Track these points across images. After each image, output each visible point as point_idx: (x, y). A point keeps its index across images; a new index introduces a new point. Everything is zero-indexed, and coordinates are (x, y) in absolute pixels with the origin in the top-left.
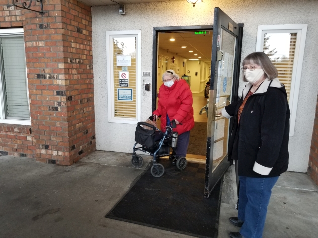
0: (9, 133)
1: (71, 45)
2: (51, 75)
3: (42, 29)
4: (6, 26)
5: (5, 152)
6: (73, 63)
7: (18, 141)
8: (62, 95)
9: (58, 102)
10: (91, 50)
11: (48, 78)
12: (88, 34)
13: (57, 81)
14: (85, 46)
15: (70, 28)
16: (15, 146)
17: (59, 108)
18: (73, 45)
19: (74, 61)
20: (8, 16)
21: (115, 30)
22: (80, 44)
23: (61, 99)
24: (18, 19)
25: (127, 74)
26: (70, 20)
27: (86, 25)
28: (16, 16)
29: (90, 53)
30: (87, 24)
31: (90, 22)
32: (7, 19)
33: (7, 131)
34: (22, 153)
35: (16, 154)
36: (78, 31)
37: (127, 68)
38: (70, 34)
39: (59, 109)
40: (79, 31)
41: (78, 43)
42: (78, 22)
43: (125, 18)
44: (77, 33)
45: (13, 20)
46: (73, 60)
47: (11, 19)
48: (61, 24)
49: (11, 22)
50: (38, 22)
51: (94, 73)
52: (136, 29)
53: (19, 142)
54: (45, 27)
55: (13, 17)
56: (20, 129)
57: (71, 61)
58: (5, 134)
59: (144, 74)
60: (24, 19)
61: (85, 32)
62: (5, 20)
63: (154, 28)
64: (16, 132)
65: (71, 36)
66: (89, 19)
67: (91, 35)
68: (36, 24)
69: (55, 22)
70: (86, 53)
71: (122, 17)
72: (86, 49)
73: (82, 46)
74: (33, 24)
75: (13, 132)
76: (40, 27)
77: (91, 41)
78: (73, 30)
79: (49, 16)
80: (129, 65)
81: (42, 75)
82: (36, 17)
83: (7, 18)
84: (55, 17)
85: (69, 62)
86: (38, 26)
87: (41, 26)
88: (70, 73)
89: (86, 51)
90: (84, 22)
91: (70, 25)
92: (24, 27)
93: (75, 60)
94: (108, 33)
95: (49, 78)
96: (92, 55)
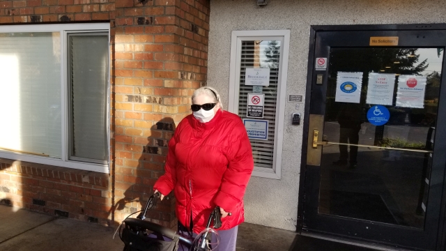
0: (73, 184)
1: (183, 51)
2: (150, 97)
3: (143, 26)
4: (84, 19)
5: (64, 213)
6: (184, 79)
7: (87, 196)
8: (167, 129)
9: (159, 141)
10: (206, 59)
11: (145, 101)
12: (204, 35)
13: (161, 106)
14: (199, 52)
15: (184, 24)
16: (81, 204)
17: (160, 149)
18: (186, 51)
19: (185, 77)
20: (88, 5)
21: (246, 29)
22: (194, 49)
23: (164, 136)
24: (103, 8)
25: (262, 97)
26: (185, 12)
27: (202, 20)
28: (100, 4)
29: (204, 63)
30: (204, 19)
31: (208, 16)
32: (86, 9)
33: (71, 179)
34: (91, 216)
35: (81, 217)
36: (192, 30)
37: (261, 88)
38: (183, 34)
39: (160, 151)
40: (194, 29)
41: (192, 48)
42: (194, 16)
43: (264, 10)
44: (192, 33)
45: (95, 10)
46: (185, 74)
47: (92, 8)
48: (174, 17)
49: (91, 13)
50: (137, 14)
52: (282, 28)
53: (87, 198)
54: (147, 23)
55: (96, 6)
56: (91, 178)
58: (66, 184)
59: (291, 98)
60: (113, 8)
61: (200, 31)
62: (82, 10)
63: (313, 27)
64: (85, 183)
65: (184, 37)
66: (206, 12)
67: (207, 37)
68: (133, 17)
69: (165, 15)
70: (200, 64)
71: (260, 9)
72: (201, 58)
73: (196, 53)
74: (128, 17)
75: (80, 182)
76: (138, 22)
77: (206, 45)
78: (188, 28)
79: (154, 6)
80: (267, 83)
81: (137, 97)
82: (134, 7)
83: (85, 7)
84: (165, 6)
85: (180, 77)
86: (136, 20)
87: (141, 21)
88: (180, 94)
89: (200, 60)
90: (201, 15)
91: (185, 20)
92: (112, 21)
93: (187, 75)
94: (235, 34)
95: (148, 101)
96: (207, 67)
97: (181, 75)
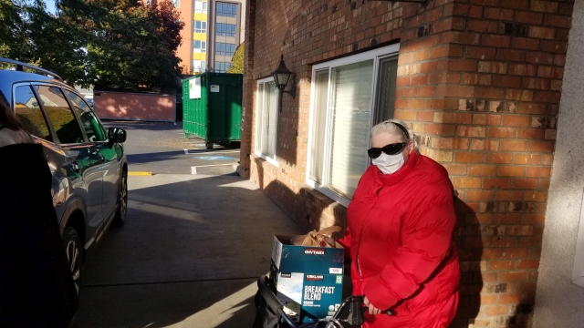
1: (476, 67)
3: (422, 38)
4: (386, 40)
6: (477, 110)
10: (558, 77)
12: (551, 37)
13: (428, 150)
14: (530, 67)
15: (479, 26)
18: (485, 66)
19: (481, 107)
20: (390, 21)
27: (545, 13)
28: (399, 18)
29: (549, 84)
30: (552, 10)
36: (509, 32)
38: (477, 41)
40: (515, 30)
41: (503, 62)
42: (516, 10)
44: (507, 38)
46: (478, 102)
47: (393, 25)
48: (451, 20)
49: (392, 31)
50: (418, 23)
51: (558, 138)
54: (426, 33)
55: (396, 21)
57: (469, 105)
61: (536, 32)
62: (386, 29)
65: (480, 45)
68: (415, 28)
69: (443, 18)
70: (531, 86)
72: (536, 76)
73: (519, 69)
74: (411, 29)
77: (559, 53)
78: (492, 30)
79: (434, 7)
83: (388, 25)
84: (444, 5)
85: (463, 107)
86: (417, 32)
87: (421, 32)
88: (463, 134)
89: (532, 80)
91: (483, 19)
93: (487, 104)
96: (559, 92)
97: (468, 103)
